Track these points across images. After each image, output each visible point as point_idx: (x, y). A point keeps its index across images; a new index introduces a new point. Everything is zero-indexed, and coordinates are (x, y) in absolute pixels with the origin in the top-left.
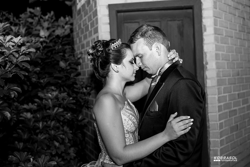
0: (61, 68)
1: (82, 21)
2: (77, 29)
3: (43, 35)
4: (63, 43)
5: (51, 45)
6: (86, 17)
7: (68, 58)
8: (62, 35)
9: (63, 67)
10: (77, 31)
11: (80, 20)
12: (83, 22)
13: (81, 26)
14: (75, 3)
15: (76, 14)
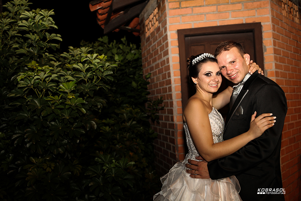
0: (133, 87)
1: (151, 47)
2: (146, 55)
3: (117, 60)
4: (133, 66)
5: (124, 68)
6: (156, 43)
7: (138, 79)
8: (131, 60)
9: (135, 87)
10: (145, 56)
11: (149, 47)
12: (152, 47)
13: (150, 51)
14: (144, 32)
15: (145, 42)
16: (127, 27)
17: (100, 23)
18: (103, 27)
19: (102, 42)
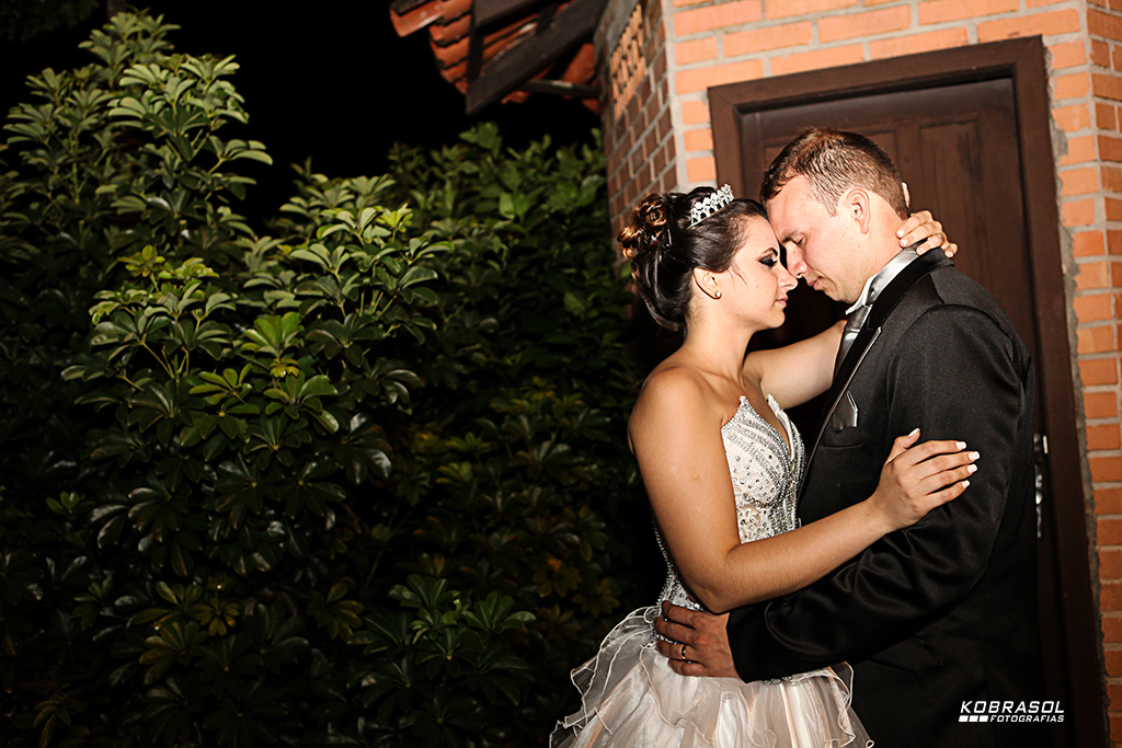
0: (570, 314)
1: (629, 158)
2: (619, 186)
3: (507, 213)
4: (575, 233)
5: (534, 243)
6: (642, 140)
7: (593, 282)
8: (570, 209)
9: (577, 313)
10: (617, 191)
11: (626, 154)
12: (634, 158)
13: (628, 172)
14: (608, 102)
15: (614, 138)
16: (556, 83)
17: (447, 75)
18: (462, 87)
19: (474, 145)
